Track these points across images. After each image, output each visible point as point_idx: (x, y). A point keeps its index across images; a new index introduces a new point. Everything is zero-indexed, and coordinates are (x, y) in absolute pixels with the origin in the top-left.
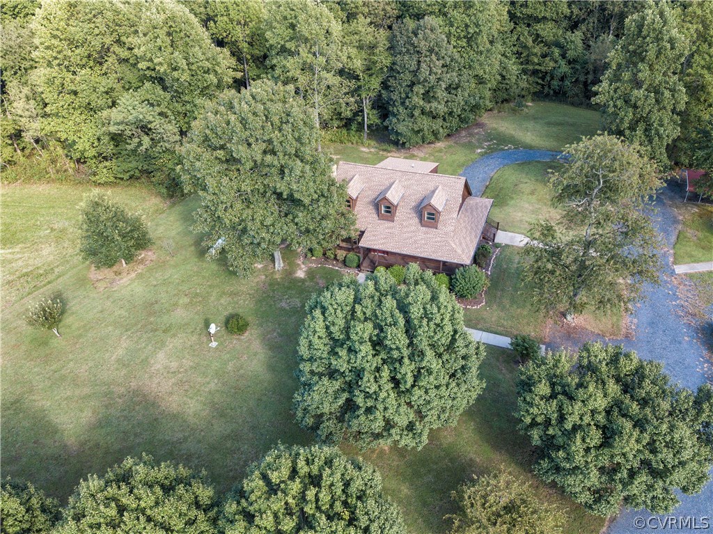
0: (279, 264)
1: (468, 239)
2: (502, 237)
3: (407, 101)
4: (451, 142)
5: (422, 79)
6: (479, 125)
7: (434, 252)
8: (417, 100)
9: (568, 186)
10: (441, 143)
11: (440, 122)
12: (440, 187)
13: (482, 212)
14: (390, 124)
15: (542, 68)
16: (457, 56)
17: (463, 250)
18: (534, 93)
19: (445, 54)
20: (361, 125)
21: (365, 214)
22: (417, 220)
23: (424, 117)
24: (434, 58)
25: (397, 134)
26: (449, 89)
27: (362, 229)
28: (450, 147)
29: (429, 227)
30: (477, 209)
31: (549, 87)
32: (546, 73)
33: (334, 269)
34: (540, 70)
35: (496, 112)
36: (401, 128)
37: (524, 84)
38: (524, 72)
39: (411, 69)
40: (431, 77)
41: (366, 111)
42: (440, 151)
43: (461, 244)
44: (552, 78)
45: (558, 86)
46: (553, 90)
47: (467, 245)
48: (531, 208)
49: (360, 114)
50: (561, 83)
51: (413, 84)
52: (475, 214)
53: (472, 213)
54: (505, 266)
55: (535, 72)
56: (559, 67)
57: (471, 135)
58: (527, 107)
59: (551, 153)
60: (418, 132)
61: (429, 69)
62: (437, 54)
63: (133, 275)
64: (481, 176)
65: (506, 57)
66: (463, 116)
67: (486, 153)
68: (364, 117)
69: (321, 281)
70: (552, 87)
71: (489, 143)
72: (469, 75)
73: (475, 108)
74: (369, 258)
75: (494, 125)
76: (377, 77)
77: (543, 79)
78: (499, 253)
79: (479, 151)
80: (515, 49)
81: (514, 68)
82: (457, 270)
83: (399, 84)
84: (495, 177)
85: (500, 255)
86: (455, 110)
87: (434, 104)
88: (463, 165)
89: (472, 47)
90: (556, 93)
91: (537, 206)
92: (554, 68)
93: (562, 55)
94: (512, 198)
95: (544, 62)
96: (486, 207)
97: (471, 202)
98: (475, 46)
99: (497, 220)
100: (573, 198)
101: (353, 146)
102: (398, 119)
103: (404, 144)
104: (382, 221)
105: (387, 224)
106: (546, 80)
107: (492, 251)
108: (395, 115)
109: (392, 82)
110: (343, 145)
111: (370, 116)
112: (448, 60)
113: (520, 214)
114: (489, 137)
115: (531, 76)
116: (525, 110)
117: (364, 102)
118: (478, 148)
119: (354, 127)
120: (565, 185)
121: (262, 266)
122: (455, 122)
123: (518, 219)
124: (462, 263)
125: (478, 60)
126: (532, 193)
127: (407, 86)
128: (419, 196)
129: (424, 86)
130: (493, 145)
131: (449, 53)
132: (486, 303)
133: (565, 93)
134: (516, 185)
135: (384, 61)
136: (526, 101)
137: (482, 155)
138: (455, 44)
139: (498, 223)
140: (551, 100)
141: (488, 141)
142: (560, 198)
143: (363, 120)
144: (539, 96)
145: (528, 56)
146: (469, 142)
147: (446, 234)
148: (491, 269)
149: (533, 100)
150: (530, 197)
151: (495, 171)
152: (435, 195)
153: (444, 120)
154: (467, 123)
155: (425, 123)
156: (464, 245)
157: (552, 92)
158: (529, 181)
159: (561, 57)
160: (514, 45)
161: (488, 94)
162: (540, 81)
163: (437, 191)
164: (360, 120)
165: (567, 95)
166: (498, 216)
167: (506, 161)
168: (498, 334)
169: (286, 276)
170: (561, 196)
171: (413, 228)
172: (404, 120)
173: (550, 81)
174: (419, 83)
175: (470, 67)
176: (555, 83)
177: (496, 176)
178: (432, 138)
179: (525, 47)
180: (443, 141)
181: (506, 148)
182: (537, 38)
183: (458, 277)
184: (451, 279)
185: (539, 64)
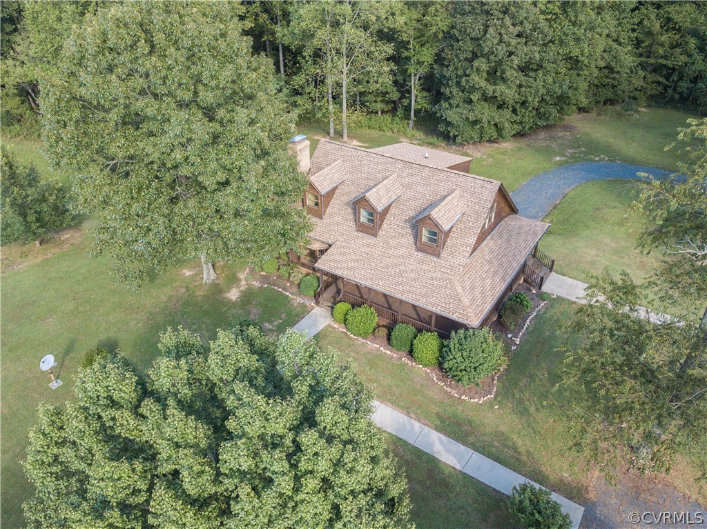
0: (208, 274)
1: (489, 281)
2: (555, 285)
3: (463, 80)
4: (522, 143)
5: (486, 50)
6: (567, 128)
7: (423, 295)
8: (479, 80)
9: (679, 214)
10: (508, 144)
11: (507, 113)
12: (457, 192)
13: (525, 240)
14: (440, 110)
15: (669, 63)
16: (543, 24)
17: (473, 301)
18: (652, 97)
19: (526, 18)
20: (407, 109)
21: (338, 219)
22: (411, 239)
23: (486, 105)
24: (508, 21)
25: (449, 124)
26: (524, 69)
27: (330, 242)
28: (519, 149)
29: (428, 253)
30: (519, 234)
31: (675, 90)
32: (673, 69)
33: (283, 295)
34: (664, 66)
35: (594, 114)
36: (452, 115)
37: (639, 83)
38: (643, 66)
39: (473, 35)
40: (500, 48)
41: (414, 92)
42: (505, 153)
43: (473, 288)
44: (681, 78)
45: (688, 89)
46: (680, 93)
47: (483, 293)
48: (613, 245)
49: (407, 95)
50: (693, 85)
51: (475, 56)
52: (513, 242)
53: (508, 241)
54: (547, 334)
55: (657, 69)
56: (694, 63)
57: (552, 138)
58: (638, 112)
59: (663, 172)
60: (475, 122)
61: (498, 36)
62: (513, 17)
63: (39, 260)
64: (550, 191)
65: (620, 44)
66: (542, 110)
67: (566, 162)
68: (411, 101)
69: (255, 311)
70: (679, 90)
71: (574, 151)
72: (558, 53)
73: (562, 101)
74: (337, 286)
75: (588, 130)
76: (431, 46)
77: (667, 77)
78: (543, 310)
79: (558, 158)
80: (634, 35)
81: (627, 58)
82: (453, 333)
83: (456, 56)
84: (570, 194)
85: (545, 313)
86: (530, 99)
87: (501, 88)
88: (530, 174)
89: (567, 16)
90: (683, 99)
91: (623, 243)
92: (686, 64)
93: (699, 48)
94: (588, 227)
95: (672, 54)
96: (535, 234)
97: (513, 223)
98: (572, 14)
99: (553, 257)
100: (687, 238)
101: (393, 135)
102: (450, 104)
103: (455, 137)
104: (360, 234)
105: (367, 239)
106: (671, 80)
107: (531, 304)
108: (447, 99)
109: (448, 54)
110: (382, 133)
111: (418, 98)
112: (528, 26)
113: (593, 252)
114: (576, 144)
115: (651, 73)
116: (636, 116)
117: (413, 81)
118: (557, 155)
119: (400, 112)
120: (673, 209)
121: (191, 273)
122: (529, 117)
123: (589, 259)
124: (465, 322)
125: (574, 34)
126: (621, 223)
127: (466, 59)
128: (421, 203)
129: (488, 59)
130: (579, 153)
131: (532, 18)
132: (496, 396)
133: (696, 99)
134: (598, 209)
135: (440, 24)
136: (638, 105)
137: (561, 164)
138: (543, 8)
139: (553, 261)
140: (675, 108)
141: (575, 148)
142: (658, 236)
143: (410, 104)
144: (659, 100)
145: (651, 45)
146: (547, 146)
147: (452, 268)
148: (523, 335)
149: (648, 106)
150: (616, 228)
151: (573, 187)
152: (443, 204)
153: (514, 111)
154: (547, 119)
155: (486, 112)
156: (477, 292)
157: (677, 96)
158: (620, 205)
159: (697, 51)
160: (634, 30)
161: (584, 85)
162: (662, 80)
163: (450, 198)
164: (406, 104)
165: (699, 102)
166: (555, 249)
167: (592, 176)
168: (500, 462)
169: (213, 294)
170: (660, 231)
171: (403, 251)
172: (457, 106)
173: (677, 81)
174: (482, 56)
175: (561, 42)
176: (684, 85)
177: (572, 194)
178: (495, 135)
179: (649, 33)
180: (509, 140)
181: (597, 159)
182: (668, 23)
183: (452, 345)
184: (442, 346)
185: (666, 58)
